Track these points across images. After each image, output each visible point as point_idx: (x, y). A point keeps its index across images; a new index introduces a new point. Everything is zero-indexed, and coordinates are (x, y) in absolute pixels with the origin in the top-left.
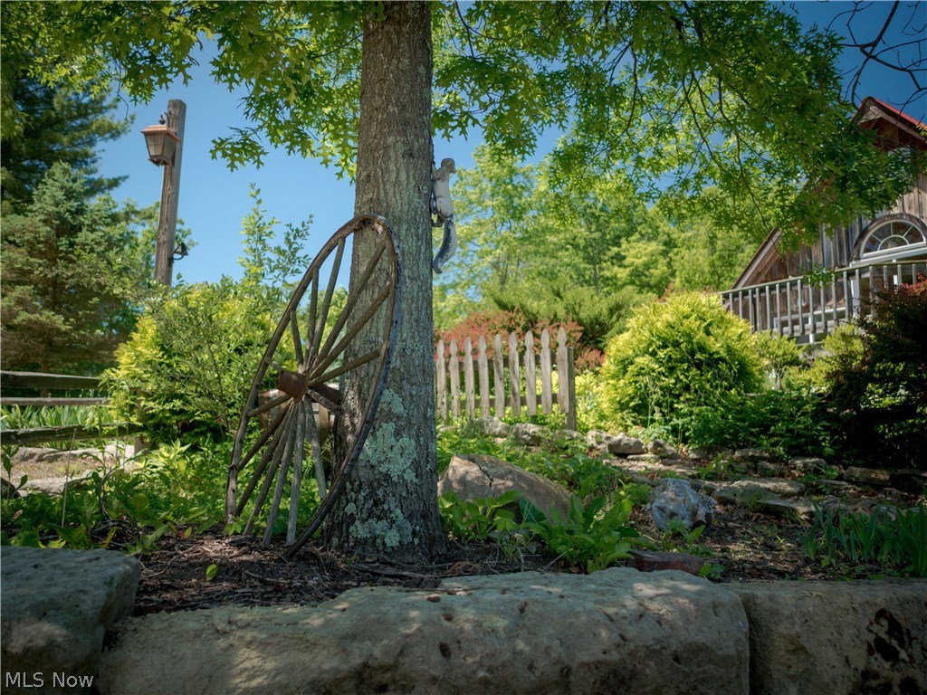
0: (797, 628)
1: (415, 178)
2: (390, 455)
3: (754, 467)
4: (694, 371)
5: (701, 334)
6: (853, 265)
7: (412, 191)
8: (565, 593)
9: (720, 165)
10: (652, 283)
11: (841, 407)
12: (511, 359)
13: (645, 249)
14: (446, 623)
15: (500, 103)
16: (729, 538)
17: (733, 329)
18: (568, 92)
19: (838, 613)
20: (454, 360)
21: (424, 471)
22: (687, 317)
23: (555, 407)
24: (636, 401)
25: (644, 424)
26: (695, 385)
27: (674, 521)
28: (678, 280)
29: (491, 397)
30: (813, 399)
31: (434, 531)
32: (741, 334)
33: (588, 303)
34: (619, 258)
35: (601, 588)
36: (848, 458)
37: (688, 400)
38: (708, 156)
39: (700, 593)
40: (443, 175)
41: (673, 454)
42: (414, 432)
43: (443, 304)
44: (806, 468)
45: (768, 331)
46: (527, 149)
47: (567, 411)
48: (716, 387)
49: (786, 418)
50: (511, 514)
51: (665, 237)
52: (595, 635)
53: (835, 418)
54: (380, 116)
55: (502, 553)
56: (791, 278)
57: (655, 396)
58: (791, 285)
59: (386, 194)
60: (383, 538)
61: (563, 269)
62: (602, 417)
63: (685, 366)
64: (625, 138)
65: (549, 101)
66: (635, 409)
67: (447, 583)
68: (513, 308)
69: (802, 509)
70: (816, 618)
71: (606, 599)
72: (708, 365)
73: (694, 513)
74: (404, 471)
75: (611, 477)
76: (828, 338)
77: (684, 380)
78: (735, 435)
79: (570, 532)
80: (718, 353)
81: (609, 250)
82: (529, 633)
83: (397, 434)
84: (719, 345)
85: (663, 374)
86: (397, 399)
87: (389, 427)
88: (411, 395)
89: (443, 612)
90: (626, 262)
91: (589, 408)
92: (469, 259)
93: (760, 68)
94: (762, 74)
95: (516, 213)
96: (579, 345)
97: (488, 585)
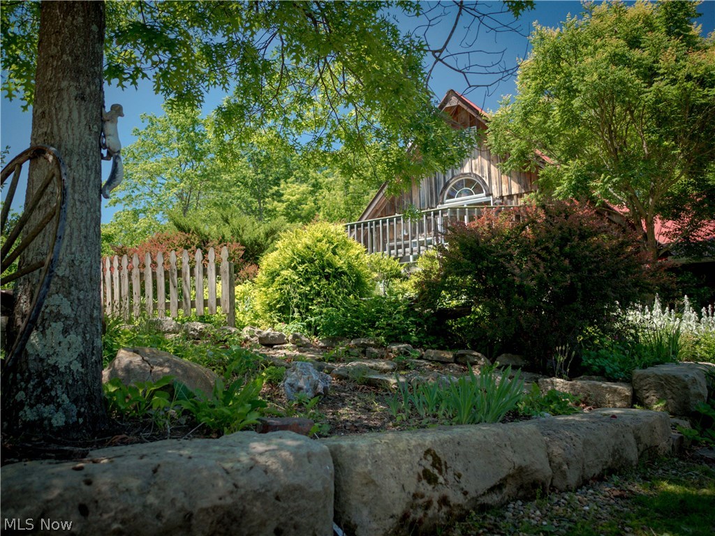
0: (369, 467)
1: (86, 118)
2: (58, 349)
3: (364, 352)
4: (324, 281)
5: (330, 253)
6: (440, 207)
7: (83, 128)
8: (193, 455)
9: (345, 130)
10: (302, 215)
11: (424, 307)
12: (183, 270)
13: (298, 189)
14: (85, 487)
15: (169, 63)
16: (340, 404)
17: (353, 250)
18: (229, 61)
19: (399, 454)
20: (136, 272)
21: (89, 362)
22: (320, 241)
23: (218, 308)
24: (282, 304)
25: (287, 321)
26: (323, 292)
27: (300, 394)
28: (321, 214)
29: (167, 301)
30: (405, 301)
31: (98, 411)
32: (357, 254)
33: (250, 228)
34: (278, 196)
35: (224, 448)
36: (427, 343)
37: (319, 302)
38: (337, 122)
39: (299, 447)
40: (112, 117)
41: (307, 343)
42: (81, 330)
43: (135, 226)
44: (400, 352)
45: (380, 253)
46: (196, 103)
47: (228, 312)
48: (339, 293)
49: (387, 315)
50: (167, 394)
51: (313, 181)
52: (213, 485)
53: (420, 315)
54: (55, 63)
55: (156, 426)
56: (397, 215)
57: (295, 300)
58: (397, 220)
59: (59, 129)
60: (50, 419)
61: (234, 201)
62: (256, 316)
63: (318, 277)
64: (274, 103)
65: (214, 67)
66: (280, 310)
67: (94, 453)
68: (189, 230)
69: (393, 381)
70: (383, 459)
71: (225, 456)
72: (335, 277)
73: (315, 387)
74: (71, 363)
75: (256, 362)
76: (420, 258)
77: (317, 288)
78: (352, 328)
79: (213, 406)
80: (341, 268)
81: (271, 188)
82: (159, 489)
83: (65, 332)
84: (342, 262)
85: (301, 283)
86: (66, 302)
87: (59, 326)
88: (79, 299)
89: (84, 478)
90: (284, 198)
91: (247, 309)
92: (158, 189)
93: (369, 59)
94: (370, 63)
95: (198, 156)
96: (241, 260)
97: (131, 453)
